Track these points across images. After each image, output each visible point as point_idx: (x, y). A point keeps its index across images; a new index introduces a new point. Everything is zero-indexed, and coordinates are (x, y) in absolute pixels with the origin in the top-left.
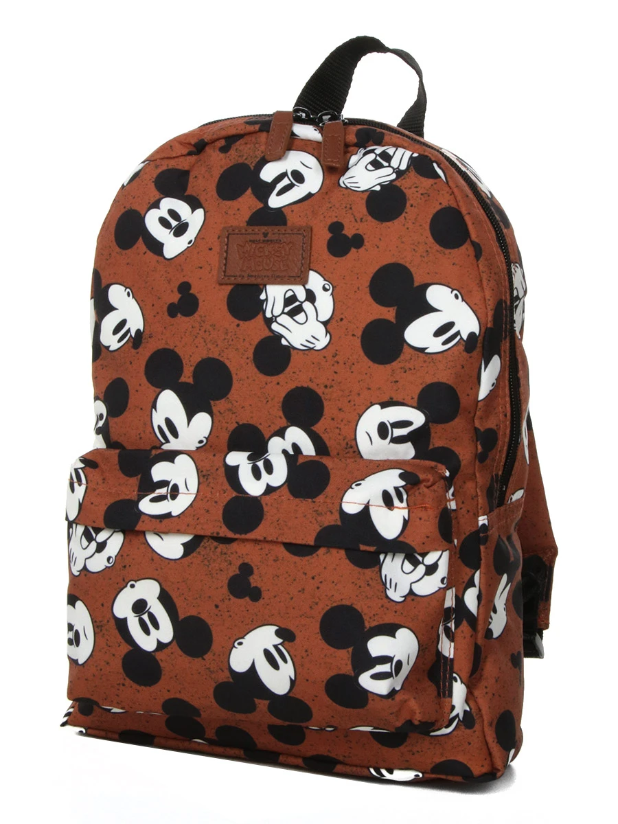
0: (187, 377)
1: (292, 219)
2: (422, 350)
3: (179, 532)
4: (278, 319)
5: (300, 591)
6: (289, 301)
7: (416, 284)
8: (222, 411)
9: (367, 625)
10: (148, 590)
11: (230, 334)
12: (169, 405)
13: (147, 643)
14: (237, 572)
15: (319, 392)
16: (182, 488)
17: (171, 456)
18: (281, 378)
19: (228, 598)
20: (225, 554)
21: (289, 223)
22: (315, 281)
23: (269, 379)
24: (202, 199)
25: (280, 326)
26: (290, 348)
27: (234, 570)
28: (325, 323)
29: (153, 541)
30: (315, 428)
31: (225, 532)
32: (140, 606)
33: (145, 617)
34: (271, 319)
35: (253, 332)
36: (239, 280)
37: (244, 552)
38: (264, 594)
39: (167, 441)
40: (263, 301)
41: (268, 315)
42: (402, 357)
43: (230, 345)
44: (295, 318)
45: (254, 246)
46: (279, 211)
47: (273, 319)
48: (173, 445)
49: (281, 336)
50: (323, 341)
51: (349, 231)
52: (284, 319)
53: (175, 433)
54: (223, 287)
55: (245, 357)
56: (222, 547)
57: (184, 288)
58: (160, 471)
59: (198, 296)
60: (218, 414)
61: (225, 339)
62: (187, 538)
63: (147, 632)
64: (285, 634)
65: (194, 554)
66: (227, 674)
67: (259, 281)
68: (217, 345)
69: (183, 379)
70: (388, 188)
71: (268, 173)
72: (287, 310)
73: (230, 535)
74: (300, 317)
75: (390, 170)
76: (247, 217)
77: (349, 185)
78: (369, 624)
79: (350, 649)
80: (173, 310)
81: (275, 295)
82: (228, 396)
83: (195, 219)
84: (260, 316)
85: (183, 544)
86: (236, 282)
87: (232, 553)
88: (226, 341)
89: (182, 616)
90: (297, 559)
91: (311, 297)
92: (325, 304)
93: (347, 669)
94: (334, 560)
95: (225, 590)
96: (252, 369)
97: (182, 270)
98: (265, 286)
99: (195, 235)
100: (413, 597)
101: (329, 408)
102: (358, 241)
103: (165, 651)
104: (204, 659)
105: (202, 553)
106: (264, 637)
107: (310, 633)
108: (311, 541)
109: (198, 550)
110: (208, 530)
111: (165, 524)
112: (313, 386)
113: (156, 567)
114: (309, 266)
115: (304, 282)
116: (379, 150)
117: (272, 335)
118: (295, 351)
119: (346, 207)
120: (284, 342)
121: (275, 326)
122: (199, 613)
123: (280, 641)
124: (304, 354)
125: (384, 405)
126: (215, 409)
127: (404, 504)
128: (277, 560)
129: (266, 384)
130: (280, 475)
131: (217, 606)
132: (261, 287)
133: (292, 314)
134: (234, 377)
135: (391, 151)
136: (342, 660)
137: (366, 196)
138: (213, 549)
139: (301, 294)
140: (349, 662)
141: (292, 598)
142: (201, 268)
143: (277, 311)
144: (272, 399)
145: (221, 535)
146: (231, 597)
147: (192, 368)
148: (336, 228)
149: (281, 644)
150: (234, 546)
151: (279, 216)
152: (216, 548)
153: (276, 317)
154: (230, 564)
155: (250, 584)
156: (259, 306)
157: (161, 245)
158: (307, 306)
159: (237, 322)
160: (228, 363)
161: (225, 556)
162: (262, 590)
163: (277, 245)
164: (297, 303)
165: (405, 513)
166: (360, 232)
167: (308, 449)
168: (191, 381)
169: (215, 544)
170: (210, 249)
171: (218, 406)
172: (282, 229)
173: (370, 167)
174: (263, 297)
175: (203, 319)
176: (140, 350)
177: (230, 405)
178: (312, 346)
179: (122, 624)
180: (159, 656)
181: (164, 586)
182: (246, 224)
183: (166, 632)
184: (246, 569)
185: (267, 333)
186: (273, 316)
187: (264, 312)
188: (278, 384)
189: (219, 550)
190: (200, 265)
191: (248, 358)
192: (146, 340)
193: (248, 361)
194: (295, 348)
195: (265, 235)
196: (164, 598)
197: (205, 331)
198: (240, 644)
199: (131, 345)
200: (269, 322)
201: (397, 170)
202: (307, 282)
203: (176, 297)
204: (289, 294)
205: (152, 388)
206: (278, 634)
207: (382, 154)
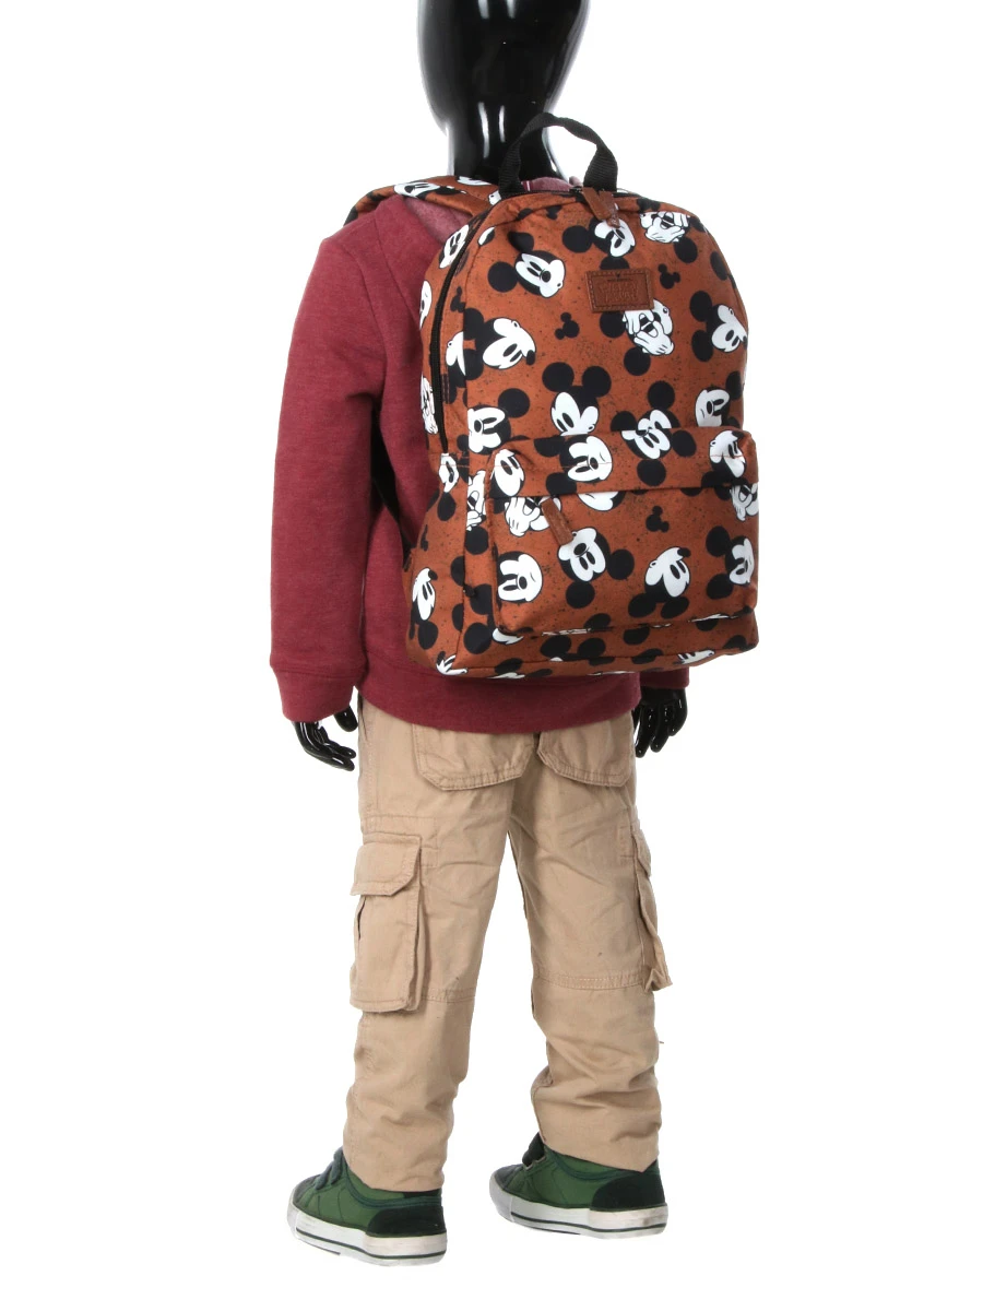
0: (577, 381)
1: (634, 264)
2: (723, 350)
3: (611, 490)
4: (638, 335)
5: (693, 521)
6: (644, 321)
7: (712, 306)
8: (605, 404)
10: (587, 536)
11: (605, 348)
12: (565, 403)
13: (585, 575)
14: (652, 513)
15: (671, 384)
16: (599, 460)
17: (582, 438)
18: (645, 376)
19: (646, 532)
21: (630, 267)
22: (659, 307)
23: (636, 378)
24: (555, 253)
25: (640, 340)
26: (649, 355)
27: (649, 513)
28: (669, 336)
29: (584, 498)
30: (670, 410)
31: (643, 486)
32: (580, 549)
33: (585, 556)
34: (633, 335)
35: (621, 344)
36: (605, 309)
37: (652, 499)
38: (670, 526)
39: (565, 430)
40: (625, 323)
41: (631, 332)
42: (713, 356)
43: (606, 356)
44: (650, 333)
45: (610, 283)
46: (621, 259)
47: (635, 335)
48: (571, 432)
49: (642, 347)
50: (669, 349)
51: (670, 271)
52: (643, 335)
53: (571, 423)
54: (595, 314)
55: (619, 363)
56: (639, 497)
57: (566, 317)
58: (576, 450)
59: (578, 322)
60: (603, 406)
61: (602, 352)
62: (614, 494)
63: (585, 566)
64: (684, 552)
65: (621, 505)
66: (643, 588)
67: (619, 308)
68: (597, 357)
69: (574, 384)
70: (683, 239)
71: (601, 232)
72: (643, 328)
73: (648, 487)
74: (653, 332)
75: (678, 228)
76: (599, 264)
77: (656, 239)
78: (732, 537)
79: (723, 557)
80: (560, 334)
81: (632, 318)
82: (610, 392)
83: (556, 269)
84: (625, 334)
85: (612, 499)
86: (603, 311)
87: (647, 500)
88: (604, 353)
89: (612, 550)
90: (690, 498)
91: (657, 318)
92: (667, 323)
93: (722, 570)
94: (707, 498)
95: (644, 527)
96: (625, 373)
97: (561, 305)
98: (624, 312)
99: (562, 281)
100: (748, 517)
101: (679, 395)
102: (676, 277)
103: (599, 579)
104: (627, 580)
105: (626, 503)
106: (671, 556)
107: (699, 547)
108: (699, 485)
109: (623, 501)
110: (632, 487)
111: (595, 486)
112: (667, 381)
113: (591, 517)
115: (650, 307)
116: (661, 214)
117: (635, 346)
118: (653, 357)
119: (663, 254)
120: (644, 351)
121: (636, 340)
122: (625, 547)
123: (681, 557)
124: (659, 358)
125: (709, 389)
126: (600, 403)
127: (740, 453)
128: (678, 501)
129: (635, 381)
130: (664, 444)
131: (638, 540)
132: (622, 313)
133: (647, 330)
134: (612, 379)
135: (669, 215)
136: (718, 565)
137: (672, 245)
138: (633, 499)
139: (651, 317)
140: (723, 566)
141: (688, 526)
142: (575, 303)
143: (637, 329)
144: (640, 392)
145: (642, 488)
146: (648, 531)
147: (581, 375)
148: (662, 268)
149: (682, 559)
150: (647, 496)
151: (621, 262)
152: (635, 498)
153: (637, 333)
154: (646, 508)
155: (661, 520)
156: (623, 327)
157: (538, 288)
158: (656, 324)
159: (609, 339)
160: (606, 369)
161: (642, 503)
162: (669, 523)
163: (627, 282)
164: (649, 323)
165: (742, 459)
166: (677, 271)
167: (666, 424)
168: (581, 384)
169: (633, 495)
170: (580, 289)
171: (603, 400)
172: (627, 271)
173: (663, 226)
174: (624, 320)
175: (584, 338)
176: (534, 365)
177: (610, 399)
178: (663, 352)
179: (566, 565)
180: (594, 584)
181: (599, 532)
183: (600, 565)
184: (658, 510)
185: (632, 346)
186: (634, 333)
187: (627, 331)
188: (644, 381)
189: (637, 500)
190: (574, 300)
191: (620, 365)
192: (539, 358)
194: (652, 355)
195: (617, 276)
196: (600, 540)
197: (587, 347)
198: (654, 564)
199: (524, 362)
200: (632, 337)
201: (682, 227)
202: (653, 308)
203: (561, 325)
204: (642, 317)
205: (551, 393)
206: (679, 553)
207: (665, 217)
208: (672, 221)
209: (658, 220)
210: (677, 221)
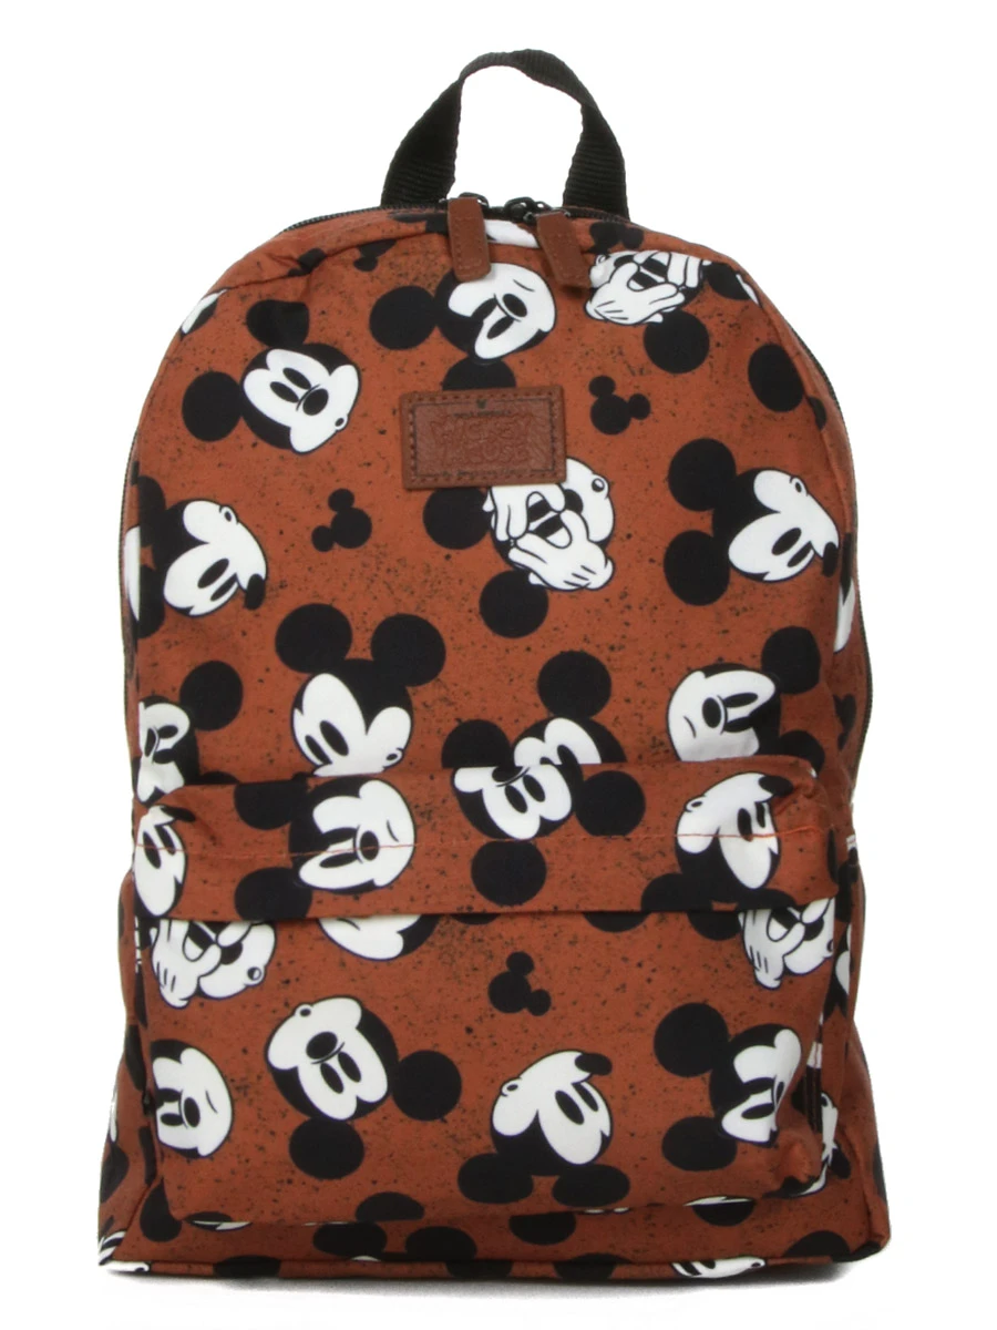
0: (360, 649)
1: (524, 375)
2: (759, 577)
3: (396, 912)
4: (520, 543)
5: (618, 989)
6: (536, 511)
7: (739, 472)
8: (429, 703)
9: (732, 1031)
10: (339, 1017)
11: (433, 574)
12: (328, 699)
13: (336, 1106)
14: (505, 969)
15: (602, 658)
16: (383, 838)
18: (531, 640)
19: (489, 1013)
20: (480, 940)
21: (519, 382)
22: (579, 476)
23: (510, 642)
24: (347, 347)
25: (524, 554)
26: (545, 591)
27: (499, 967)
28: (603, 544)
29: (339, 932)
30: (598, 718)
31: (482, 904)
33: (334, 1063)
34: (507, 542)
35: (476, 565)
36: (442, 482)
37: (513, 933)
38: (555, 1001)
39: (326, 761)
40: (490, 514)
41: (502, 536)
42: (730, 590)
43: (436, 591)
44: (551, 538)
45: (461, 423)
46: (498, 363)
47: (512, 543)
48: (339, 766)
49: (528, 571)
50: (601, 574)
51: (624, 391)
52: (531, 542)
53: (340, 745)
54: (414, 494)
55: (466, 608)
56: (473, 930)
57: (341, 500)
58: (329, 814)
59: (369, 512)
60: (421, 707)
61: (426, 581)
62: (407, 922)
63: (337, 1086)
64: (592, 1063)
65: (424, 947)
66: (488, 1140)
67: (478, 481)
68: (412, 593)
69: (352, 654)
70: (674, 318)
71: (464, 300)
72: (534, 525)
73: (491, 907)
74: (559, 537)
75: (671, 290)
76: (441, 378)
77: (608, 316)
78: (734, 1029)
79: (707, 1075)
80: (322, 539)
81: (509, 503)
82: (441, 676)
83: (342, 385)
84: (487, 540)
85: (402, 933)
86: (435, 485)
87: (492, 939)
88: (429, 584)
89: (403, 1051)
90: (609, 936)
91: (574, 502)
92: (600, 513)
93: (703, 1108)
94: (671, 933)
95: (485, 1002)
96: (481, 629)
97: (333, 470)
98: (489, 488)
99: (348, 411)
100: (791, 978)
101: (620, 684)
102: (640, 407)
103: (373, 1116)
104: (445, 1121)
105: (438, 944)
106: (560, 1071)
107: (636, 1055)
108: (635, 905)
109: (430, 939)
110: (452, 903)
111: (361, 901)
112: (590, 649)
113: (351, 974)
114: (566, 452)
115: (558, 477)
116: (641, 257)
117: (511, 569)
118: (556, 594)
119: (612, 352)
120: (533, 580)
121: (514, 555)
122: (437, 1045)
123: (584, 1075)
124: (572, 597)
125: (710, 671)
126: (416, 702)
127: (769, 828)
128: (576, 942)
129: (507, 651)
130: (558, 801)
131: (469, 1030)
132: (483, 490)
133: (545, 531)
134: (448, 644)
135: (662, 258)
136: (692, 1094)
137: (641, 330)
138: (457, 935)
139: (556, 498)
140: (706, 1097)
141: (604, 1003)
142: (369, 464)
143: (516, 530)
144: (520, 676)
145: (477, 909)
146: (496, 1011)
147: (369, 635)
148: (602, 386)
149: (587, 1080)
150: (495, 926)
151: (498, 373)
152: (463, 932)
153: (516, 539)
154: (491, 957)
155: (529, 987)
156: (482, 524)
157: (285, 430)
158: (569, 517)
159: (445, 551)
160: (433, 620)
161: (479, 944)
162: (551, 993)
163: (503, 420)
164: (551, 515)
165: (773, 843)
166: (643, 391)
167: (587, 752)
168: (368, 655)
169: (460, 925)
170: (383, 432)
171: (423, 693)
172: (509, 392)
173: (634, 285)
174: (488, 506)
175: (382, 549)
176: (263, 609)
177: (443, 691)
178: (583, 583)
179: (288, 1081)
180: (360, 1126)
181: (368, 1007)
182: (441, 388)
183: (373, 1082)
184: (521, 963)
185: (503, 567)
186: (510, 537)
187: (493, 532)
188: (528, 649)
189: (468, 936)
190: (366, 461)
191: (470, 611)
192: (274, 593)
193: (472, 615)
194: (554, 589)
195: (481, 404)
196: (370, 1027)
197: (389, 570)
198: (513, 1088)
199: (241, 602)
200: (504, 548)
201: (683, 289)
202: (564, 478)
203: (326, 517)
204: (535, 499)
205: (292, 674)
206: (580, 1063)
207: (651, 264)
208: (662, 270)
209: (630, 269)
210: (675, 275)
